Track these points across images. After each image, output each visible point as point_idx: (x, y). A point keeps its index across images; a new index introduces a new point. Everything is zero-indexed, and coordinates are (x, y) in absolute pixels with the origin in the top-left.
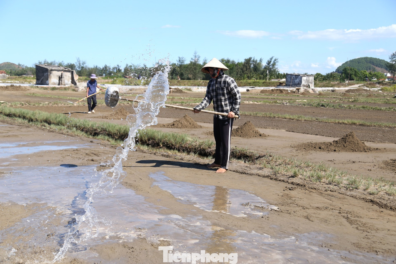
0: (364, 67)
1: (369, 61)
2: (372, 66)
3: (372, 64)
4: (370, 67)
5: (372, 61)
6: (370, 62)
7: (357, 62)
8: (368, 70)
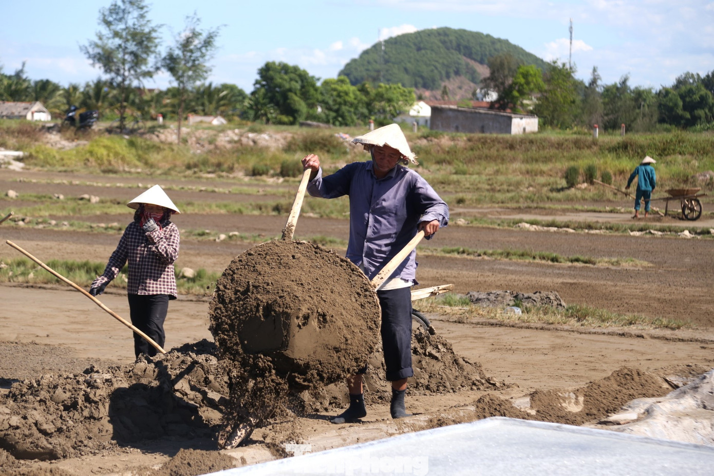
0: (438, 65)
1: (454, 44)
2: (464, 60)
3: (465, 55)
4: (459, 64)
5: (465, 43)
6: (458, 48)
7: (413, 47)
8: (452, 75)
